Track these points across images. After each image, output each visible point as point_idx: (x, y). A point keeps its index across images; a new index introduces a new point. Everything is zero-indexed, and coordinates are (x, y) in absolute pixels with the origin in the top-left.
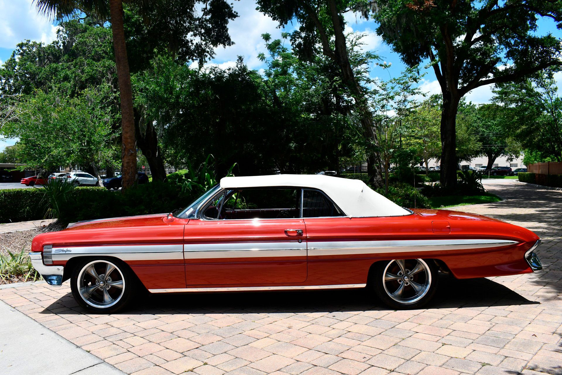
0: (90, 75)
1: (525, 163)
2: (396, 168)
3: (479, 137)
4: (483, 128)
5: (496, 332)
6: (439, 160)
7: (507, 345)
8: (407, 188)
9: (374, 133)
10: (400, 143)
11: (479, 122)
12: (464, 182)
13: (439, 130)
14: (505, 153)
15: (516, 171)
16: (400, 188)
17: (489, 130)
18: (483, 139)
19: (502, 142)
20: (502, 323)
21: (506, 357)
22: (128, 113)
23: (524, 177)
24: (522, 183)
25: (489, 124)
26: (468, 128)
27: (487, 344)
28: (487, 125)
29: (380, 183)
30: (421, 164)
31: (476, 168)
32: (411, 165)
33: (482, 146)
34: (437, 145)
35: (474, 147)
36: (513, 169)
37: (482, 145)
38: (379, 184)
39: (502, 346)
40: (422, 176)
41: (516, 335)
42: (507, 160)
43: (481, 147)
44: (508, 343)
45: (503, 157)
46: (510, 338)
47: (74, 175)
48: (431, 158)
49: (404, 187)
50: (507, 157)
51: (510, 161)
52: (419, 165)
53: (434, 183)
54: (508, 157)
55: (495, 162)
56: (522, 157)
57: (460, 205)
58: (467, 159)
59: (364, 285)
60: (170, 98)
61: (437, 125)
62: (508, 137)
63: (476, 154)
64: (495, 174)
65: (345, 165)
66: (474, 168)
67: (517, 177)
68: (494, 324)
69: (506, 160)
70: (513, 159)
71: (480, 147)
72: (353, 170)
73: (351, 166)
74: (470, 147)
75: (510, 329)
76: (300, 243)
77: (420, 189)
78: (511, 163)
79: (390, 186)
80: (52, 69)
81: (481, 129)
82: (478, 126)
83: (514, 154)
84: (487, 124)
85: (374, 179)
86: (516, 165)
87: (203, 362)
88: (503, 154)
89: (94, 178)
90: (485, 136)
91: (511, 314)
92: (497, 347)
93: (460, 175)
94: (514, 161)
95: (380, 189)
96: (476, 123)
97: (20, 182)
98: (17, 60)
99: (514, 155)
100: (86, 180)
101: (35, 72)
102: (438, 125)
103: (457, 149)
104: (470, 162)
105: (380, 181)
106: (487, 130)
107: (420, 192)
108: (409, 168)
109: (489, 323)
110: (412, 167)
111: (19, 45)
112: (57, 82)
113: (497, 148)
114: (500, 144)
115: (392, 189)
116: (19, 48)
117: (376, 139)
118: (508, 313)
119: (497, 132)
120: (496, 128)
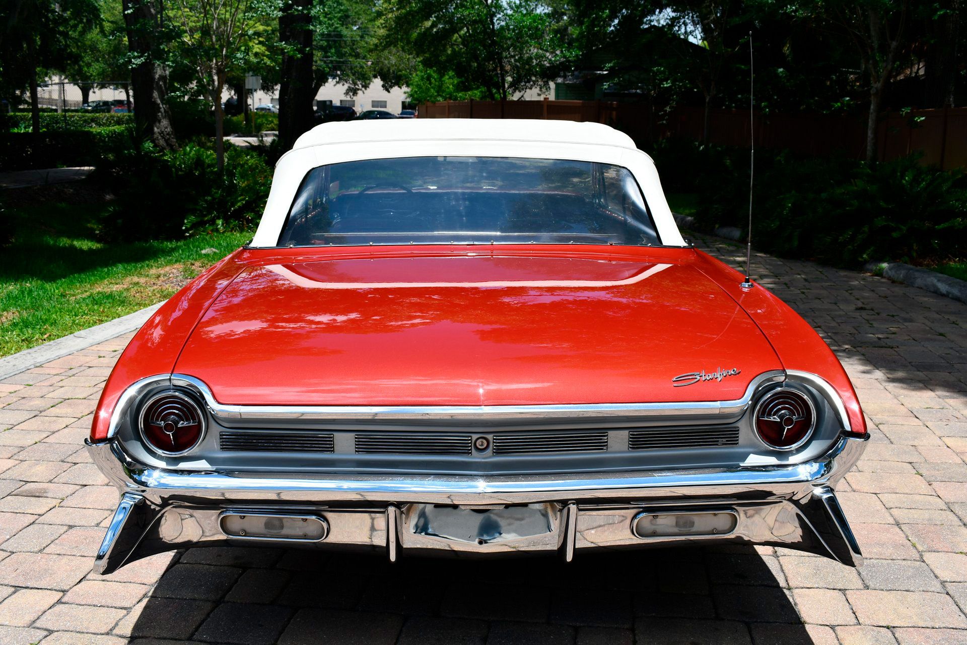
14: (343, 78)
15: (365, 115)
29: (169, 139)
38: (167, 141)
42: (347, 92)
50: (346, 86)
54: (348, 85)
69: (345, 91)
70: (358, 89)
83: (359, 80)
85: (153, 130)
86: (383, 104)
99: (359, 83)
104: (273, 93)
105: (168, 134)
113: (330, 65)
119: (330, 31)
120: (327, 23)
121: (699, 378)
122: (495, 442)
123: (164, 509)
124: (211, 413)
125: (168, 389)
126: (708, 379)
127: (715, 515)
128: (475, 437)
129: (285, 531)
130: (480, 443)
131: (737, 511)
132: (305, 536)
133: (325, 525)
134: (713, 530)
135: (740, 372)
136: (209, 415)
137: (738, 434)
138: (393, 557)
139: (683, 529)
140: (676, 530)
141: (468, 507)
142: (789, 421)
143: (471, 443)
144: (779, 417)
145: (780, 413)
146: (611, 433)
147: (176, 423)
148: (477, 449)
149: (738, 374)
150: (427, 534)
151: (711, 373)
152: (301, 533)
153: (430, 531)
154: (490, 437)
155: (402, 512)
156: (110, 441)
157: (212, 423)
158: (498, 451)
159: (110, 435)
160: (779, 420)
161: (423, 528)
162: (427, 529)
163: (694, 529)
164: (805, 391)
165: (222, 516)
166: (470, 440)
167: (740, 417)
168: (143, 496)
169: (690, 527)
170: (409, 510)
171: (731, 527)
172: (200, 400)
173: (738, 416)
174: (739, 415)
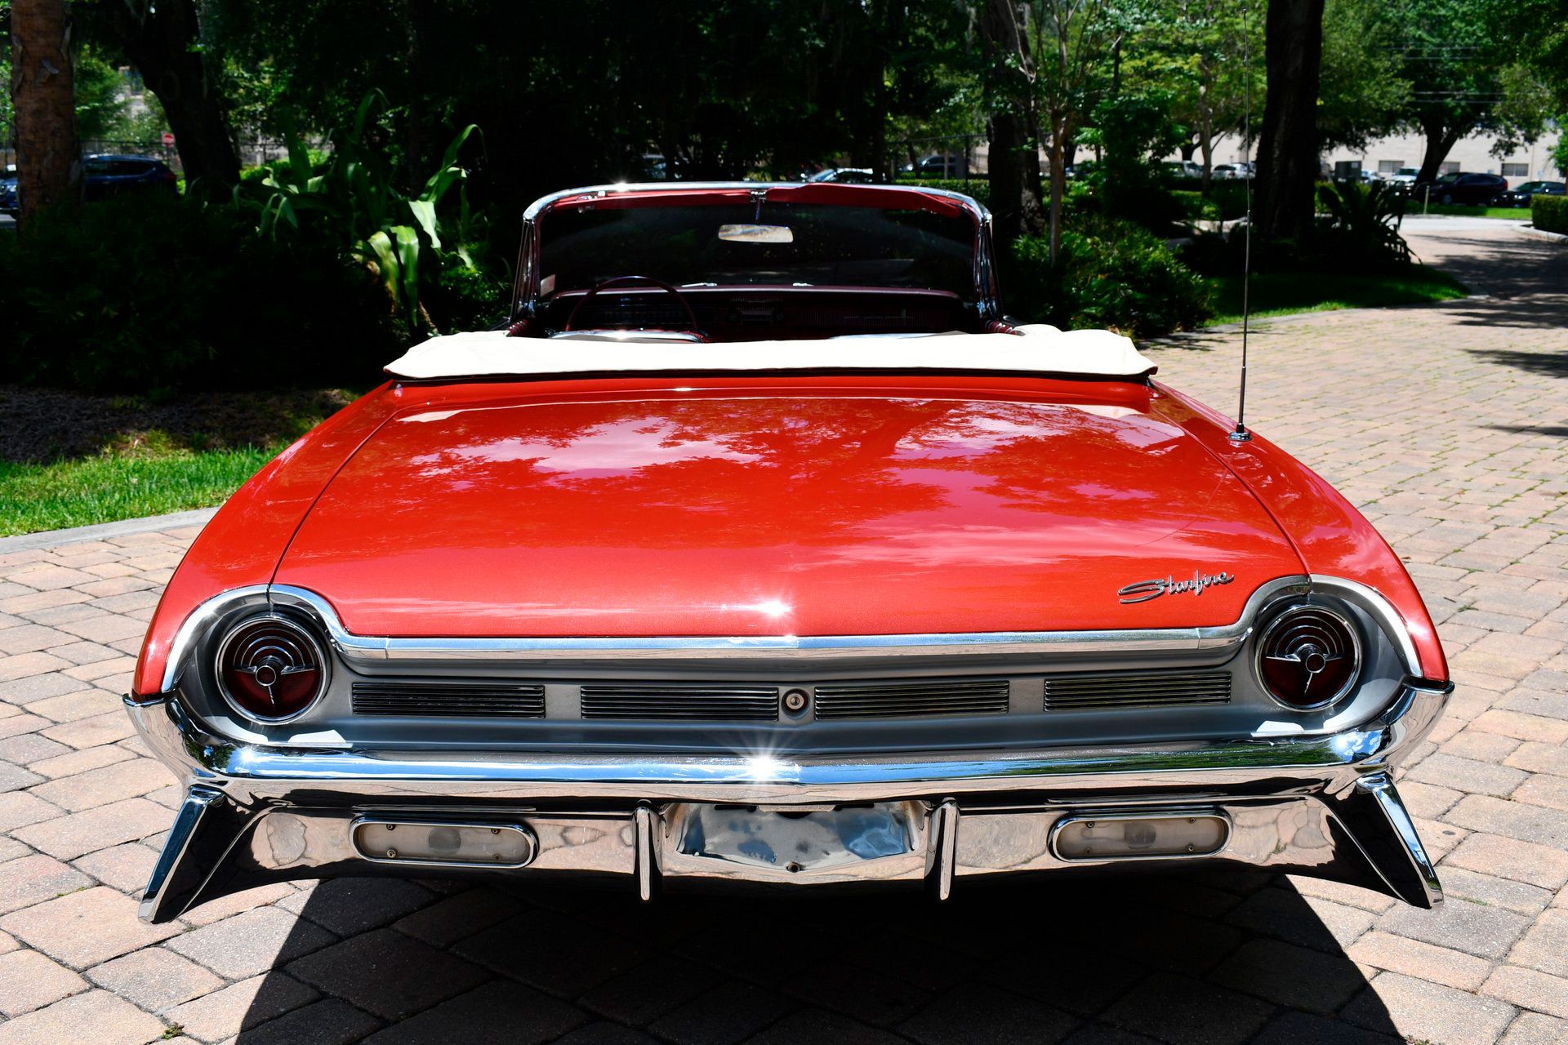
1: (1560, 160)
2: (1097, 167)
3: (1404, 61)
4: (1419, 28)
5: (1469, 875)
6: (1254, 140)
7: (1520, 946)
8: (1131, 239)
9: (1018, 26)
10: (1116, 72)
11: (1406, 5)
12: (1337, 224)
13: (1259, 30)
14: (1490, 124)
15: (1524, 189)
16: (1105, 236)
17: (1440, 36)
18: (1418, 70)
19: (1482, 81)
20: (1493, 828)
21: (1520, 1009)
23: (1554, 212)
24: (1545, 235)
25: (1443, 12)
26: (1368, 28)
27: (1434, 939)
28: (1434, 16)
30: (1187, 154)
31: (1382, 174)
32: (1149, 153)
33: (1412, 95)
34: (1251, 84)
35: (1381, 97)
36: (1514, 183)
37: (1412, 91)
39: (1496, 947)
40: (1187, 197)
41: (1555, 892)
42: (1494, 151)
43: (1407, 99)
44: (1523, 932)
45: (1482, 138)
46: (1530, 908)
48: (1222, 133)
49: (1121, 234)
51: (1502, 152)
52: (1176, 156)
53: (1229, 224)
54: (1498, 137)
55: (1453, 156)
56: (1550, 139)
57: (1318, 307)
58: (1351, 139)
61: (1253, 8)
62: (1509, 60)
63: (1387, 123)
64: (1447, 198)
65: (911, 150)
66: (1376, 174)
67: (1529, 212)
68: (1460, 834)
70: (1516, 145)
71: (1402, 98)
72: (942, 169)
73: (935, 154)
74: (1368, 96)
75: (1527, 860)
77: (1180, 242)
78: (1509, 160)
79: (1069, 229)
81: (1411, 30)
82: (1402, 19)
83: (1520, 128)
84: (1433, 12)
86: (1523, 168)
87: (165, 1020)
88: (1483, 127)
90: (1425, 55)
91: (1528, 785)
92: (1479, 956)
93: (1327, 197)
94: (1519, 156)
95: (1031, 239)
96: (1395, 7)
99: (1519, 133)
102: (1259, 8)
103: (1319, 102)
104: (1363, 149)
106: (1433, 37)
107: (1175, 257)
108: (1145, 168)
109: (1440, 827)
110: (1154, 163)
113: (1463, 103)
114: (1473, 92)
115: (1073, 240)
117: (1026, 50)
118: (1517, 781)
119: (1466, 45)
120: (1463, 30)
121: (1162, 588)
122: (818, 699)
123: (258, 813)
124: (336, 649)
125: (264, 610)
126: (1178, 590)
127: (1191, 820)
128: (783, 690)
129: (463, 851)
130: (793, 700)
131: (1227, 814)
132: (497, 859)
133: (531, 840)
134: (1187, 847)
135: (1233, 579)
136: (334, 655)
137: (1230, 683)
138: (645, 894)
139: (1137, 846)
140: (1124, 847)
141: (774, 809)
142: (1316, 662)
143: (777, 700)
144: (1298, 655)
145: (1300, 648)
146: (1013, 682)
147: (279, 668)
148: (788, 710)
149: (1230, 581)
150: (703, 854)
151: (1184, 580)
152: (490, 854)
153: (708, 848)
154: (809, 690)
155: (661, 818)
156: (166, 698)
157: (339, 667)
158: (823, 714)
159: (165, 688)
160: (1299, 660)
161: (695, 845)
162: (704, 846)
163: (1155, 846)
164: (1343, 610)
165: (356, 825)
166: (775, 695)
167: (1232, 656)
168: (223, 792)
169: (1147, 842)
170: (672, 814)
171: (1218, 841)
172: (318, 628)
173: (1230, 653)
174: (1233, 651)
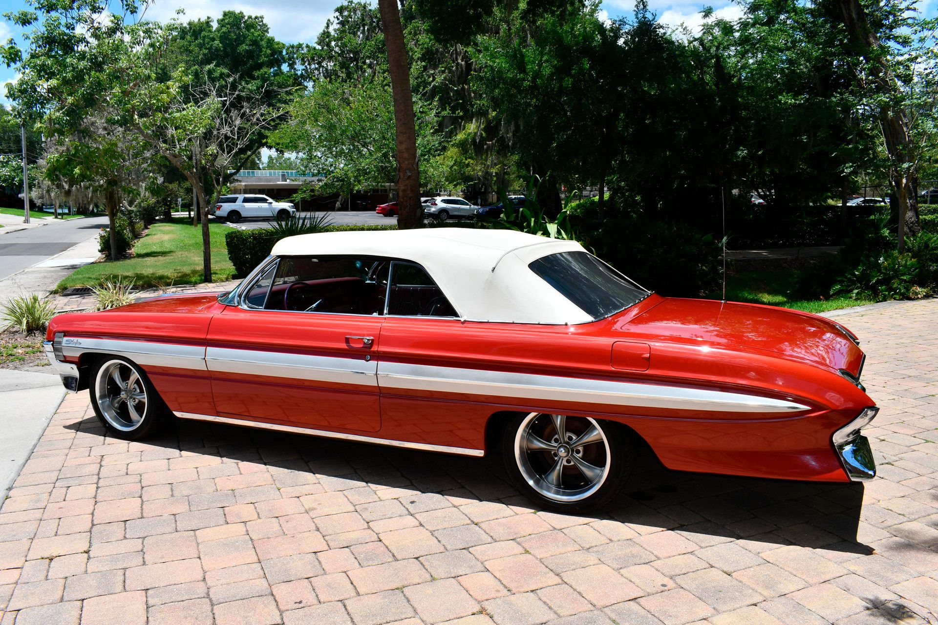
0: (425, 48)
22: (402, 111)
47: (442, 201)
59: (480, 453)
60: (524, 80)
76: (367, 361)
80: (379, 43)
89: (470, 205)
97: (375, 210)
98: (333, 33)
100: (459, 209)
101: (356, 49)
111: (337, 10)
112: (384, 61)
116: (337, 14)
